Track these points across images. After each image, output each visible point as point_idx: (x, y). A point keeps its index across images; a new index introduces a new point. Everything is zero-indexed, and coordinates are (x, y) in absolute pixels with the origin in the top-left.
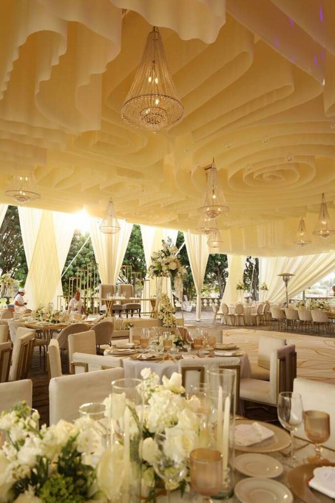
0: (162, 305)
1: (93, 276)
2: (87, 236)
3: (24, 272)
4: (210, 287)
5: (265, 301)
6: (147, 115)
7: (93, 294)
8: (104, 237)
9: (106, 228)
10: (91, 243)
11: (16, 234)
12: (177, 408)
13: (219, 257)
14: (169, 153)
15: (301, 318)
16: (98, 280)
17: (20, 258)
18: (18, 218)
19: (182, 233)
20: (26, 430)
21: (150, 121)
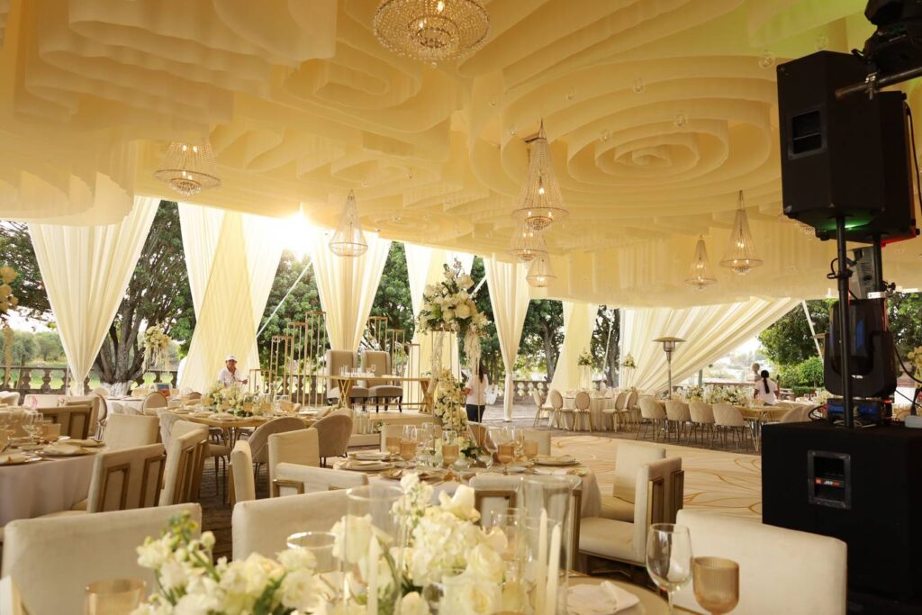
0: (441, 389)
1: (315, 337)
2: (306, 261)
3: (188, 324)
4: (529, 360)
5: (629, 387)
6: (421, 31)
7: (315, 370)
8: (337, 262)
9: (341, 246)
10: (313, 274)
11: (173, 254)
12: (465, 543)
13: (548, 307)
14: (459, 108)
15: (694, 419)
16: (325, 343)
17: (181, 300)
18: (179, 225)
19: (481, 260)
20: (189, 564)
21: (426, 42)
